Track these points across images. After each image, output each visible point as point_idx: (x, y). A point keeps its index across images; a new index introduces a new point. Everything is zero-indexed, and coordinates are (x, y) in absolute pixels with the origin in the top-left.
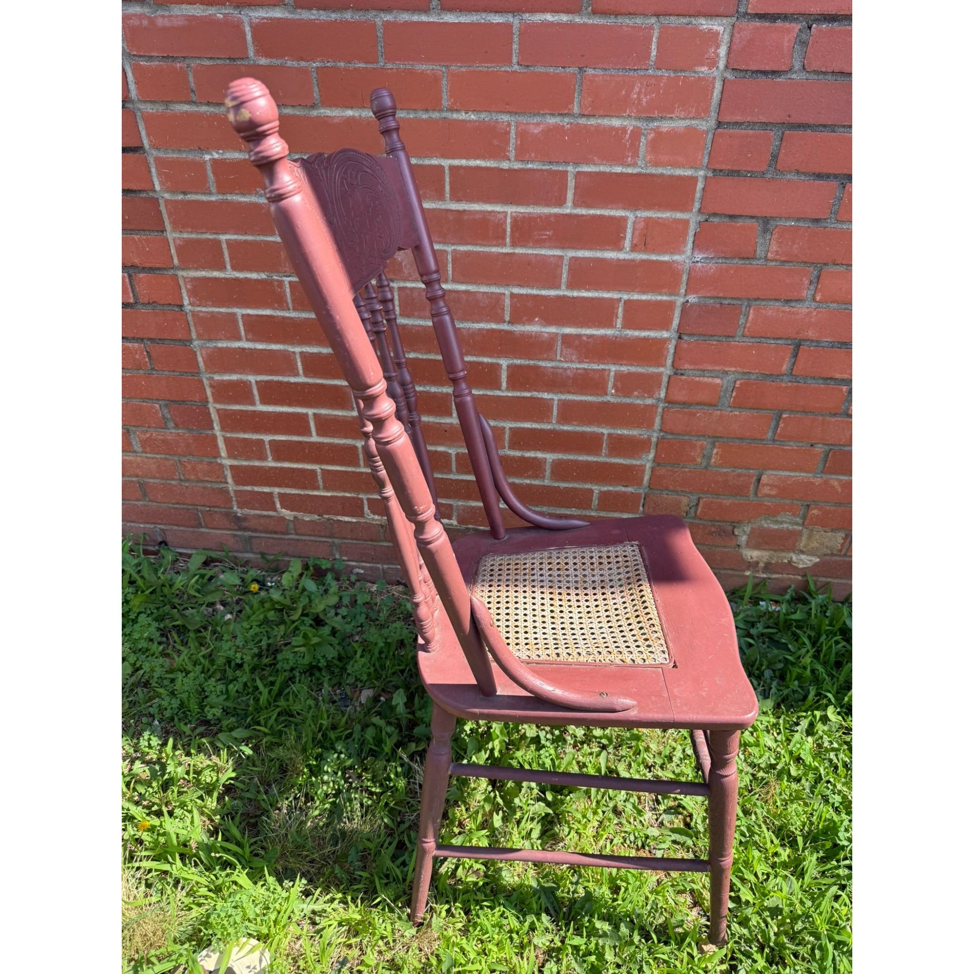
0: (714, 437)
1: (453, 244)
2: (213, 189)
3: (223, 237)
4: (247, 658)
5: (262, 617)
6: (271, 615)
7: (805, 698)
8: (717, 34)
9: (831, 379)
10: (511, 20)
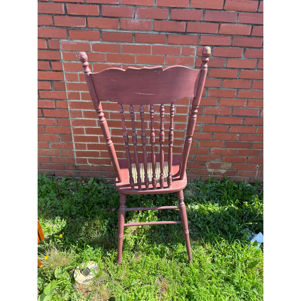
0: (199, 139)
2: (79, 80)
3: (80, 92)
4: (81, 201)
5: (84, 192)
6: (86, 191)
7: (226, 203)
8: (194, 49)
9: (224, 124)
10: (150, 45)
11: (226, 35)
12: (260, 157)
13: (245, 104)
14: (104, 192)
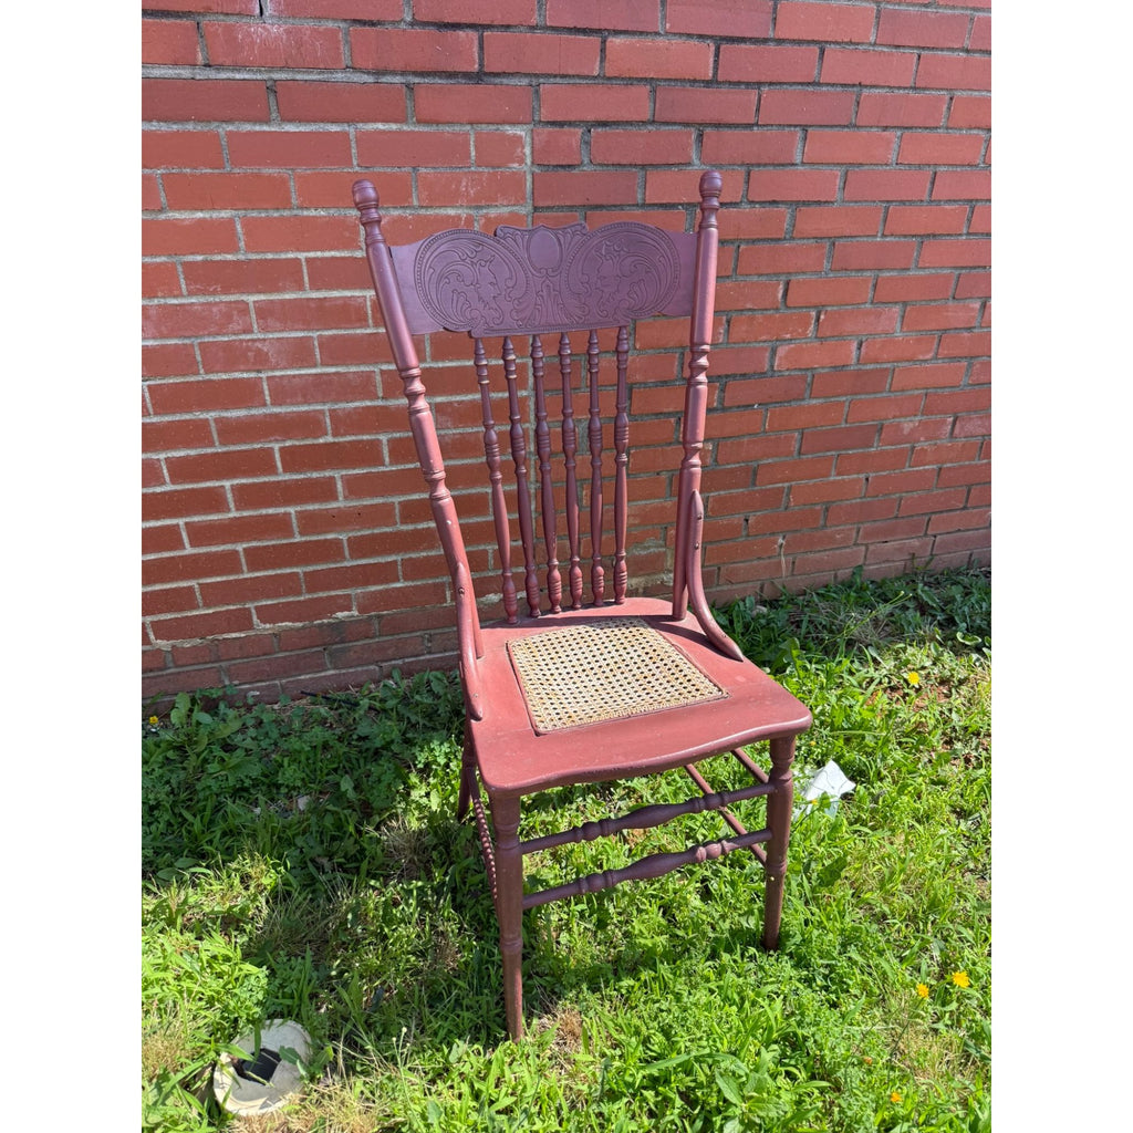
1: (318, 330)
5: (160, 759)
6: (170, 754)
8: (521, 137)
9: (661, 413)
10: (347, 128)
11: (630, 81)
12: (786, 508)
13: (722, 331)
14: (249, 740)
